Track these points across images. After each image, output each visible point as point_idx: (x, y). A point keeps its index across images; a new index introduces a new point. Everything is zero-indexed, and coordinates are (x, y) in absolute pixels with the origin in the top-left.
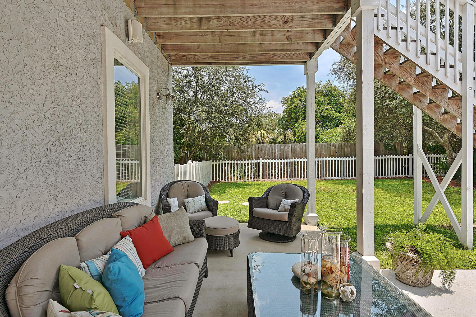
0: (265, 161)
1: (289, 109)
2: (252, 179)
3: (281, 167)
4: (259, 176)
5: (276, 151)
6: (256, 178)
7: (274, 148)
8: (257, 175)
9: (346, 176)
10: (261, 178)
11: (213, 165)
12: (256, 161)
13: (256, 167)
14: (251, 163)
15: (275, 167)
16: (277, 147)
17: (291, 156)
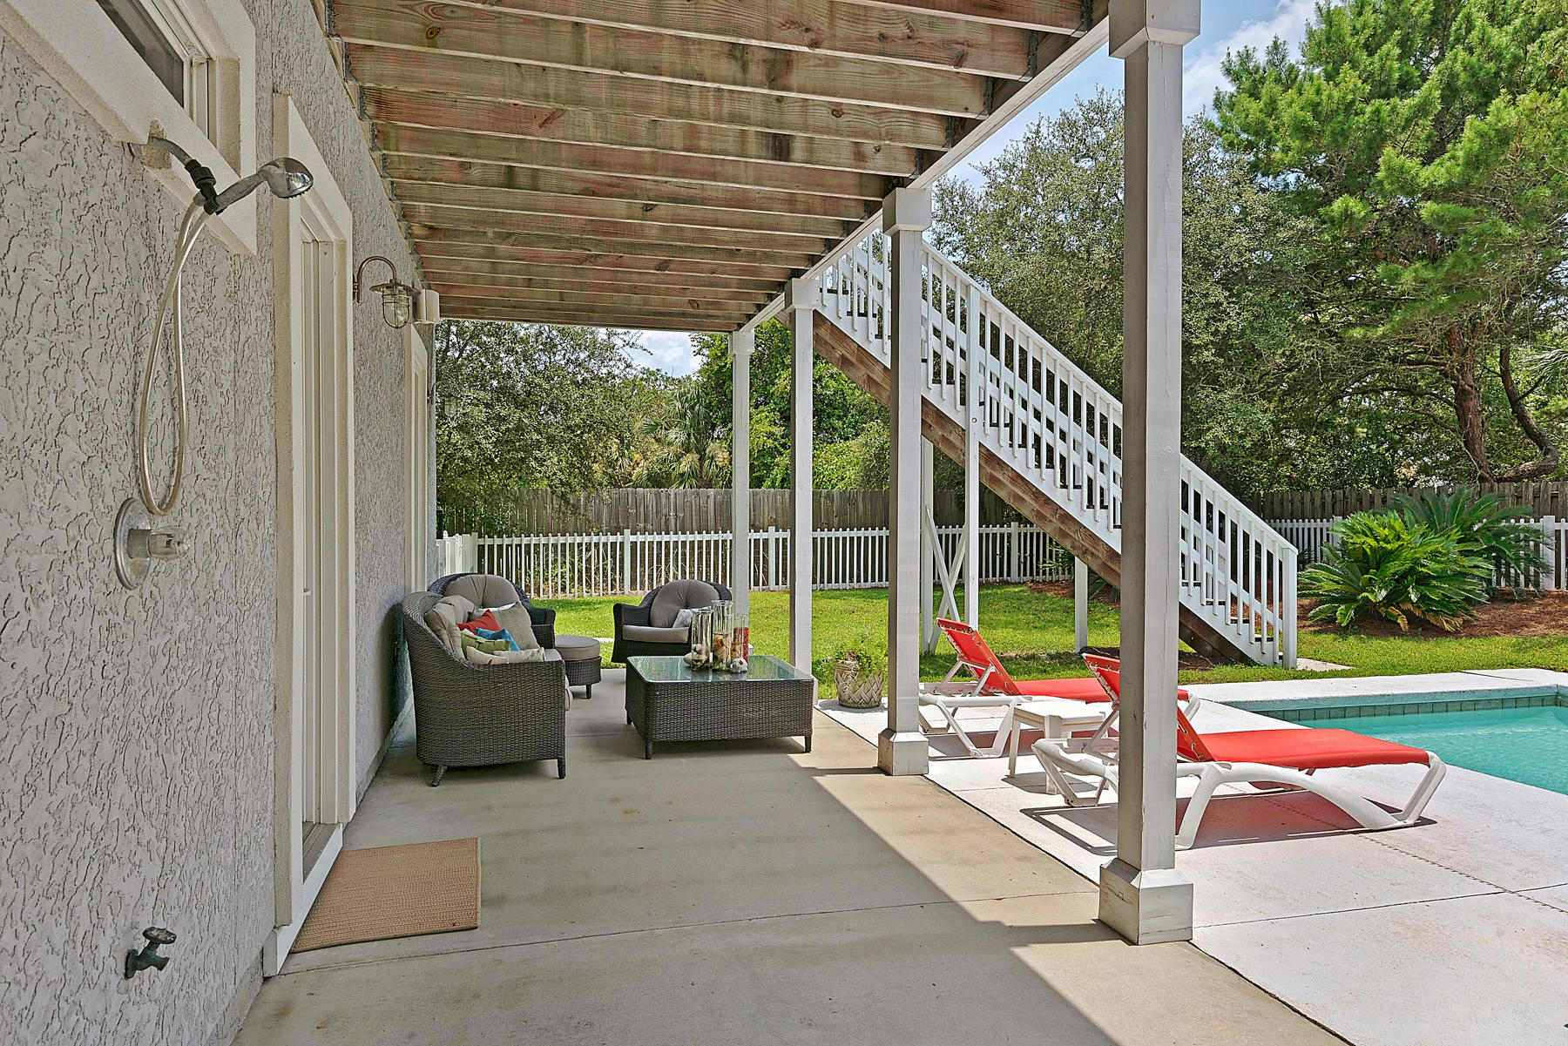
0: (639, 538)
1: (716, 368)
2: (601, 592)
3: (684, 554)
4: (622, 581)
5: (669, 508)
6: (613, 587)
7: (664, 501)
8: (614, 580)
9: (859, 581)
10: (625, 586)
11: (481, 548)
12: (612, 539)
13: (614, 557)
14: (597, 545)
15: (667, 555)
16: (672, 497)
17: (713, 523)
